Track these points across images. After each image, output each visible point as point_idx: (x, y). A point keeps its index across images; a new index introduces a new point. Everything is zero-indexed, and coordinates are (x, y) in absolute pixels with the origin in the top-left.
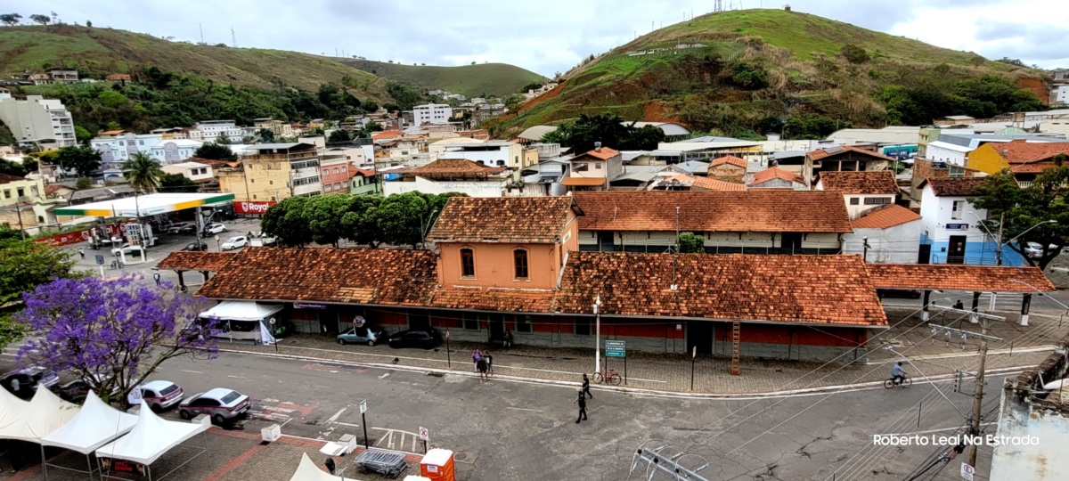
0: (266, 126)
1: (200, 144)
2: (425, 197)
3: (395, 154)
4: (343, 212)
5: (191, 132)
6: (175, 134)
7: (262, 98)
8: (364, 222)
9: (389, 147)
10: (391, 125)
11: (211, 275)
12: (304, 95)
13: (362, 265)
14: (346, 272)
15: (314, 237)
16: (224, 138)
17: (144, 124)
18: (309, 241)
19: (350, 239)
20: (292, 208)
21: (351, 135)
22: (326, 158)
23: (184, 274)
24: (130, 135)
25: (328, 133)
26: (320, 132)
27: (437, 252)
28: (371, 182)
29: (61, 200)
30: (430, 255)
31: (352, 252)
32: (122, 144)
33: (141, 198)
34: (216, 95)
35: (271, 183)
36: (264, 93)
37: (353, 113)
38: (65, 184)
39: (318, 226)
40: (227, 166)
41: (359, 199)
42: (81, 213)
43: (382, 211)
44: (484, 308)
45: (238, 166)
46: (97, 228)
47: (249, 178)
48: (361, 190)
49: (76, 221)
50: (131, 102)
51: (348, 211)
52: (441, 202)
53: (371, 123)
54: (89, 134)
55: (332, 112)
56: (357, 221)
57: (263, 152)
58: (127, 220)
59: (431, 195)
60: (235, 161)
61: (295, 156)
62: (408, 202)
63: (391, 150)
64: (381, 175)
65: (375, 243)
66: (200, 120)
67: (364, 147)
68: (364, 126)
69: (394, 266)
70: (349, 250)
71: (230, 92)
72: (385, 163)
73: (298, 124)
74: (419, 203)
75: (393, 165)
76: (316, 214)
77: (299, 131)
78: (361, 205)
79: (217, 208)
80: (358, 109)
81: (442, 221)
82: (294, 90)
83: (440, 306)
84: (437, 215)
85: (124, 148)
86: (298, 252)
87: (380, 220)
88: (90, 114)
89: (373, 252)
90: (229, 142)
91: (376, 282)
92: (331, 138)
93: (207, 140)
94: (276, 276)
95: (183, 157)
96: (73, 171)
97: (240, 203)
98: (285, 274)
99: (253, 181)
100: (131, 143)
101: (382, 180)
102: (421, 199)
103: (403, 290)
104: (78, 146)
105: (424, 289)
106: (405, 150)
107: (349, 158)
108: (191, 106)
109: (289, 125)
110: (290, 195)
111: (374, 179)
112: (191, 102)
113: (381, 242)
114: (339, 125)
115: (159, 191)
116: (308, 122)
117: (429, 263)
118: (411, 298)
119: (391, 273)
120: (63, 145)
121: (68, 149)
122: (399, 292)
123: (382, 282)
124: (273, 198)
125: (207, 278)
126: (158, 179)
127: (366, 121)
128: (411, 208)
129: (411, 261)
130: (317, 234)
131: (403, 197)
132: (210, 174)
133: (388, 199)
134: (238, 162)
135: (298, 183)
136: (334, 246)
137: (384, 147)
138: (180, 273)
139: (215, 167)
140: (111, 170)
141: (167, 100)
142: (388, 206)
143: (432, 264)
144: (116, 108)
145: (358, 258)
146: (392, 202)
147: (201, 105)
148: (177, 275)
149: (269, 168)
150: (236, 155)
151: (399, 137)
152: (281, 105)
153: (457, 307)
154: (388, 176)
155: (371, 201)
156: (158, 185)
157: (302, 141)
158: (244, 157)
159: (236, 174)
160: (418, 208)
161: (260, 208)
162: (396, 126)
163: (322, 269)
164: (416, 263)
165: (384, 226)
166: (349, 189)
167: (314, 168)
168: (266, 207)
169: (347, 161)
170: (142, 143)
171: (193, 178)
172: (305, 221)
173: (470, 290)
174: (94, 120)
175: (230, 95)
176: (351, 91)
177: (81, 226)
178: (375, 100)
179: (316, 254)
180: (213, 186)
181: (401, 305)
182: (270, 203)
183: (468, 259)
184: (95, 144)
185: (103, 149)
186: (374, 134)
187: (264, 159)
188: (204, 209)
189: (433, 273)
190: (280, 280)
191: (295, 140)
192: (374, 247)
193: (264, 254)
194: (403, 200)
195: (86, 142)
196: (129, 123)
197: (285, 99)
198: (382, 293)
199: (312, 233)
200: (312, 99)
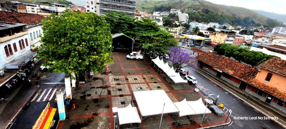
0: (225, 25)
1: (209, 27)
2: (264, 54)
3: (260, 40)
4: (235, 51)
5: (208, 24)
6: (205, 24)
7: (228, 18)
8: (240, 55)
9: (258, 37)
10: (263, 31)
11: (199, 55)
12: (239, 19)
13: (234, 65)
14: (229, 65)
15: (225, 54)
16: (215, 27)
17: (200, 21)
18: (223, 55)
19: (234, 58)
20: (222, 46)
21: (248, 32)
22: (237, 36)
23: (195, 53)
24: (197, 23)
25: (241, 30)
26: (239, 29)
27: (259, 70)
28: (247, 45)
29: (181, 33)
30: (256, 70)
31: (233, 61)
32: (195, 24)
33: (194, 36)
34: (217, 16)
35: (221, 39)
36: (229, 17)
37: (252, 26)
38: (183, 30)
39: (227, 52)
40: (212, 33)
41: (242, 49)
42: (183, 36)
43: (247, 54)
44: (267, 92)
45: (215, 33)
46: (184, 39)
47: (216, 37)
48: (243, 47)
49: (182, 37)
50: (200, 16)
51: (237, 51)
52: (269, 57)
53: (256, 30)
54: (190, 21)
55: (245, 25)
56: (238, 54)
57: (222, 31)
58: (190, 39)
59: (266, 55)
60: (214, 32)
61: (229, 34)
62: (257, 54)
63: (259, 38)
64: (252, 44)
65: (241, 61)
66: (211, 22)
67: (250, 36)
68: (253, 30)
69: (243, 69)
70: (233, 60)
71: (221, 16)
72: (255, 41)
73: (234, 26)
74: (261, 56)
75: (257, 42)
76: (228, 49)
77: (233, 28)
78: (241, 50)
79: (206, 41)
80: (254, 25)
81: (266, 63)
82: (237, 17)
83: (252, 85)
84: (265, 60)
85: (195, 25)
86: (219, 56)
87: (245, 56)
88: (192, 17)
89: (239, 63)
90: (215, 28)
91: (236, 71)
92: (241, 31)
93: (211, 26)
94: (212, 60)
95: (204, 29)
96: (185, 28)
97: (211, 42)
98: (214, 60)
99: (217, 37)
100: (196, 24)
101: (251, 46)
102: (262, 55)
103: (243, 75)
104: (187, 23)
105: (249, 78)
106: (264, 39)
107: (244, 37)
108: (211, 18)
109: (232, 26)
110: (224, 43)
111: (249, 45)
112: (211, 17)
113: (242, 62)
114: (246, 28)
115: (197, 35)
116: (237, 26)
117: (255, 72)
118: (244, 79)
119: (241, 70)
120: (185, 23)
121: (186, 23)
122: (241, 76)
123: (238, 71)
124: (219, 43)
125: (198, 55)
126: (198, 32)
127: (255, 29)
128: (257, 56)
129: (249, 70)
130: (226, 54)
131: (256, 52)
132: (208, 34)
133: (250, 52)
134: (215, 32)
135: (227, 40)
136: (229, 58)
137: (257, 37)
138: (194, 52)
139: (210, 32)
140: (191, 29)
141: (207, 16)
142: (249, 53)
143: (256, 73)
144: (197, 17)
145: (234, 63)
146: (251, 52)
147: (213, 18)
148: (193, 52)
149: (222, 35)
150: (215, 31)
151: (264, 35)
152: (232, 21)
153: (258, 87)
154: (254, 45)
155: (245, 50)
156: (197, 34)
157: (233, 30)
158: (217, 32)
159: (214, 35)
160: (259, 57)
161: (215, 44)
162: (264, 31)
163: (223, 62)
164: (251, 71)
165: (245, 58)
166: (240, 45)
167: (233, 38)
168: (217, 44)
169: (243, 38)
170: (198, 25)
171: (204, 34)
172: (224, 50)
173: (265, 85)
174: (192, 18)
175: (220, 17)
176: (254, 20)
177: (182, 38)
178: (260, 23)
179: (224, 58)
180: (208, 36)
181: (240, 79)
182: (218, 43)
183: (270, 76)
184: (190, 24)
185: (191, 25)
186: (255, 33)
187: (222, 33)
188: (204, 41)
189: (255, 75)
190: (213, 61)
191: (231, 30)
192: (240, 62)
193: (212, 54)
194: (255, 53)
195: (189, 22)
196: (198, 20)
197: (233, 19)
198: (236, 74)
199: (225, 53)
200: (241, 20)
